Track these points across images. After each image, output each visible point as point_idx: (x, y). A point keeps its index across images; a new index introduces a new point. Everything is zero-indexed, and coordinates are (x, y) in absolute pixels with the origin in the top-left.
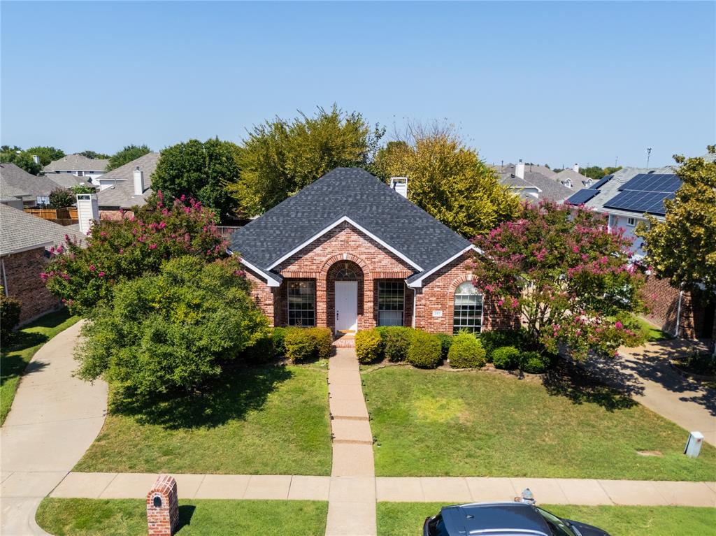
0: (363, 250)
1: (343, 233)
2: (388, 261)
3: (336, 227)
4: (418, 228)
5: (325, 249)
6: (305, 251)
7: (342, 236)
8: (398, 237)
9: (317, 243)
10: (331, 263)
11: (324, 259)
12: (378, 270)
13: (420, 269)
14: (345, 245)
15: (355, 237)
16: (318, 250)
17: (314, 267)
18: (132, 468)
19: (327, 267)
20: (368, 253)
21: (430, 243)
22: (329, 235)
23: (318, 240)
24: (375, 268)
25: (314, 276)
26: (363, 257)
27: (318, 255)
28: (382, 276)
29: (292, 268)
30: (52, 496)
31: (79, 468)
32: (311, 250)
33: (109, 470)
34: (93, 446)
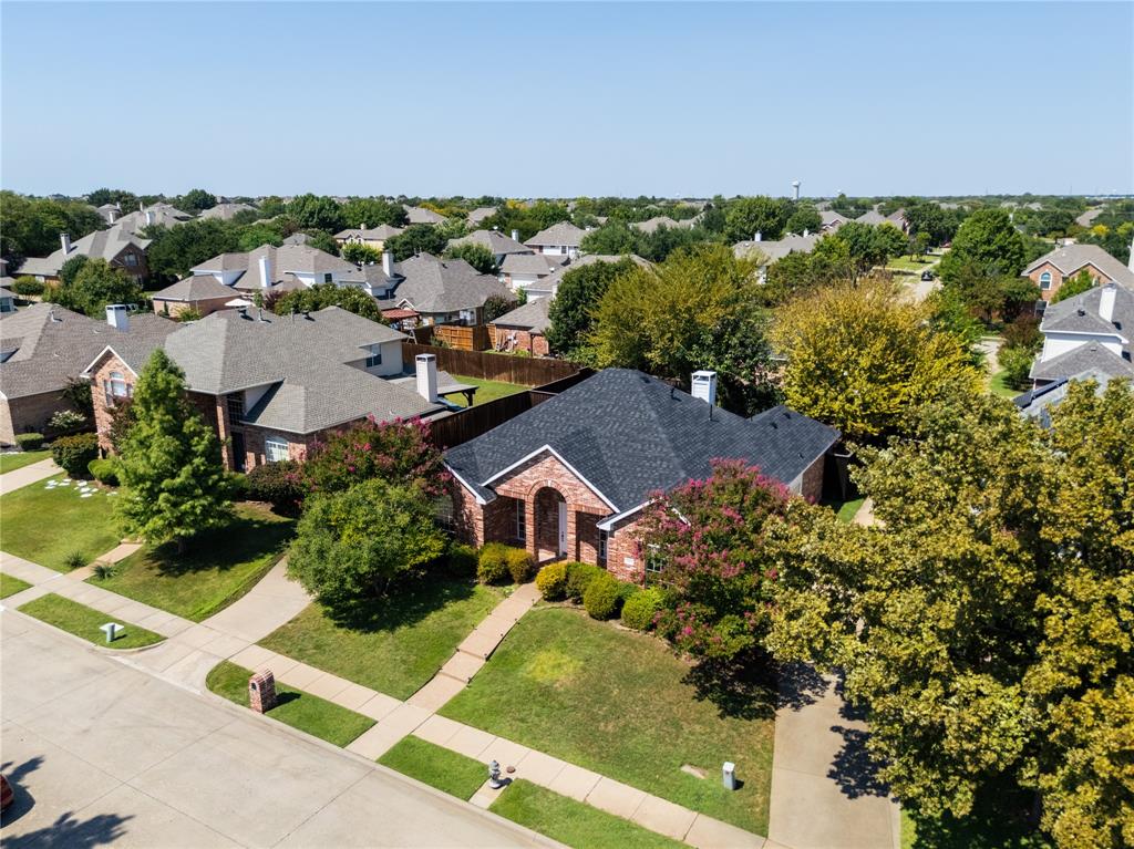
0: (566, 480)
1: (548, 460)
2: (588, 495)
3: (541, 453)
4: (646, 458)
5: (532, 473)
6: (515, 472)
7: (547, 462)
8: (619, 467)
9: (526, 466)
10: (537, 487)
11: (532, 483)
12: (580, 503)
13: (617, 511)
14: (550, 472)
15: (558, 466)
16: (526, 473)
17: (523, 489)
18: (288, 653)
19: (534, 491)
20: (571, 484)
21: (646, 480)
22: (536, 460)
23: (526, 462)
24: (576, 500)
25: (523, 497)
26: (566, 487)
27: (527, 478)
28: (584, 510)
29: (505, 486)
30: (231, 660)
31: (263, 643)
32: (521, 472)
33: (274, 650)
34: (283, 627)
